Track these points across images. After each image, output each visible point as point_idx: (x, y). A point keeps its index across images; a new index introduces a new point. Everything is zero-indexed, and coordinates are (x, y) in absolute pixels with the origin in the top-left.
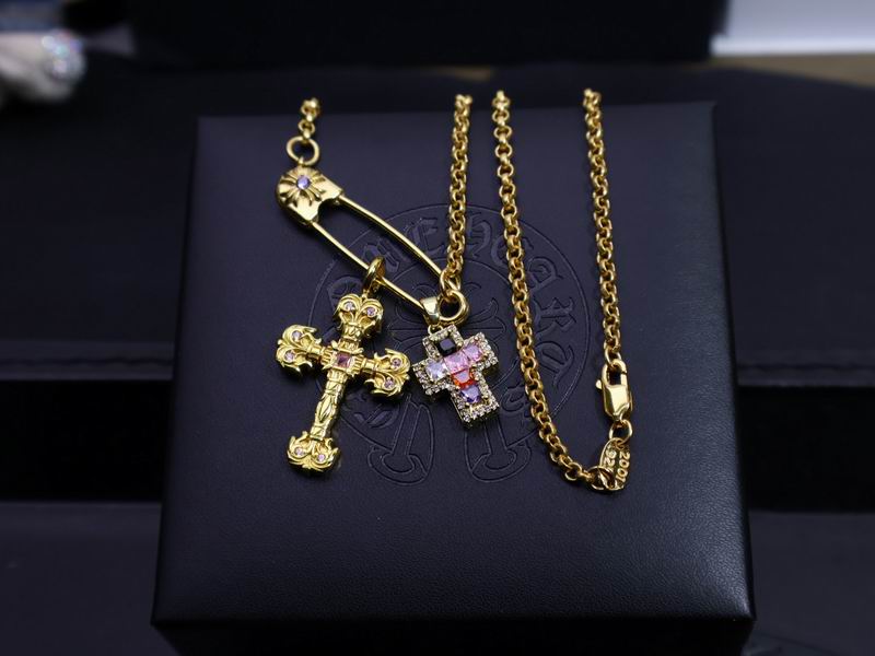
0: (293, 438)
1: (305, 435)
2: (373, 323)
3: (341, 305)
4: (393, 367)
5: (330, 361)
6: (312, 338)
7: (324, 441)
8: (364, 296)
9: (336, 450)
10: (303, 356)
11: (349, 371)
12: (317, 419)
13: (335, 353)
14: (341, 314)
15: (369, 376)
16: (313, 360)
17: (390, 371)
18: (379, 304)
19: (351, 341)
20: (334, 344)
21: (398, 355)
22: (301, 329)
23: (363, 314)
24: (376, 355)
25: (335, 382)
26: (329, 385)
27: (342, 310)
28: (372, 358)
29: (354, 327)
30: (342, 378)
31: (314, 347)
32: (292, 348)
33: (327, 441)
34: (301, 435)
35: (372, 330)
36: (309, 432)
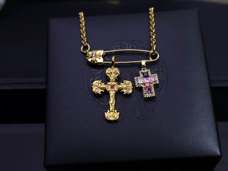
0: (105, 113)
1: (108, 111)
2: (118, 75)
3: (107, 72)
4: (127, 85)
5: (109, 88)
6: (101, 83)
7: (114, 111)
8: (112, 68)
9: (119, 113)
10: (100, 89)
11: (115, 89)
12: (111, 105)
13: (109, 86)
14: (107, 74)
15: (121, 90)
16: (104, 89)
17: (127, 87)
18: (117, 69)
19: (113, 81)
20: (108, 83)
21: (128, 82)
22: (97, 81)
23: (114, 73)
24: (121, 83)
25: (112, 93)
26: (111, 95)
27: (108, 73)
28: (120, 84)
29: (112, 77)
30: (114, 92)
31: (103, 85)
32: (97, 87)
33: (116, 111)
34: (107, 111)
35: (118, 77)
36: (109, 110)
